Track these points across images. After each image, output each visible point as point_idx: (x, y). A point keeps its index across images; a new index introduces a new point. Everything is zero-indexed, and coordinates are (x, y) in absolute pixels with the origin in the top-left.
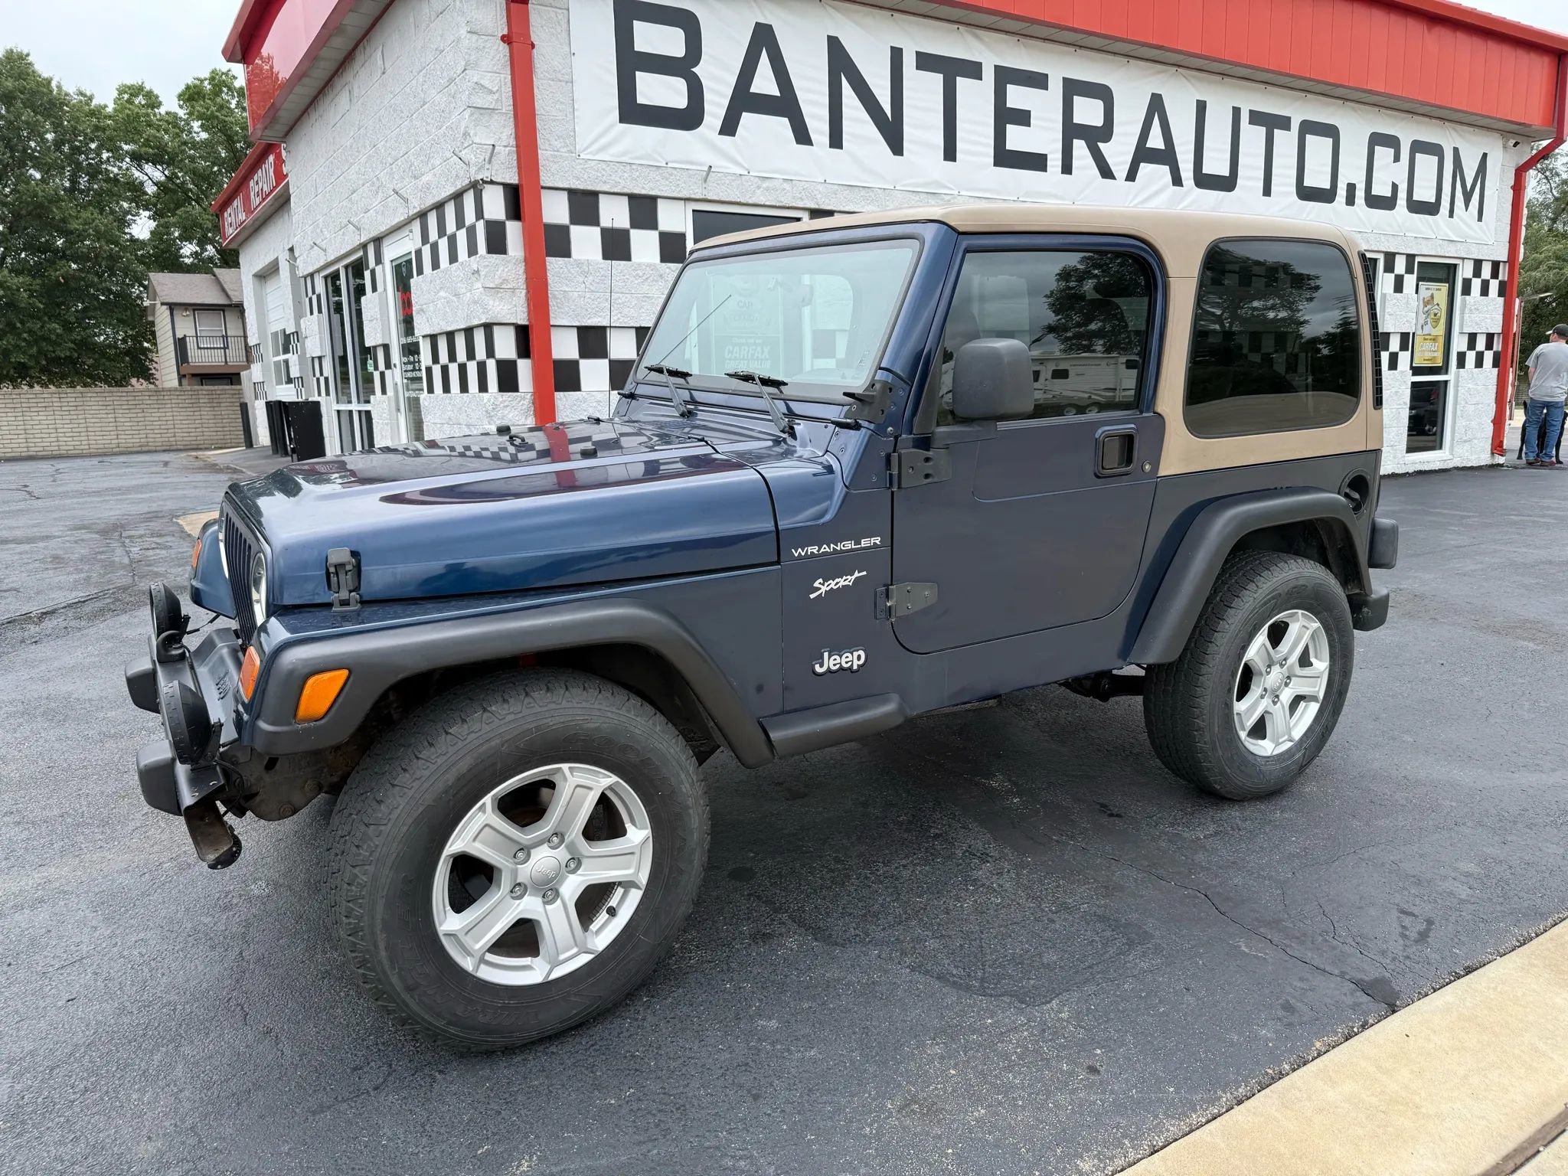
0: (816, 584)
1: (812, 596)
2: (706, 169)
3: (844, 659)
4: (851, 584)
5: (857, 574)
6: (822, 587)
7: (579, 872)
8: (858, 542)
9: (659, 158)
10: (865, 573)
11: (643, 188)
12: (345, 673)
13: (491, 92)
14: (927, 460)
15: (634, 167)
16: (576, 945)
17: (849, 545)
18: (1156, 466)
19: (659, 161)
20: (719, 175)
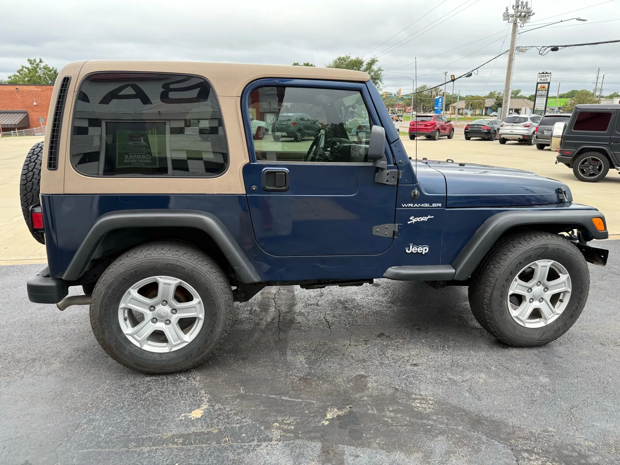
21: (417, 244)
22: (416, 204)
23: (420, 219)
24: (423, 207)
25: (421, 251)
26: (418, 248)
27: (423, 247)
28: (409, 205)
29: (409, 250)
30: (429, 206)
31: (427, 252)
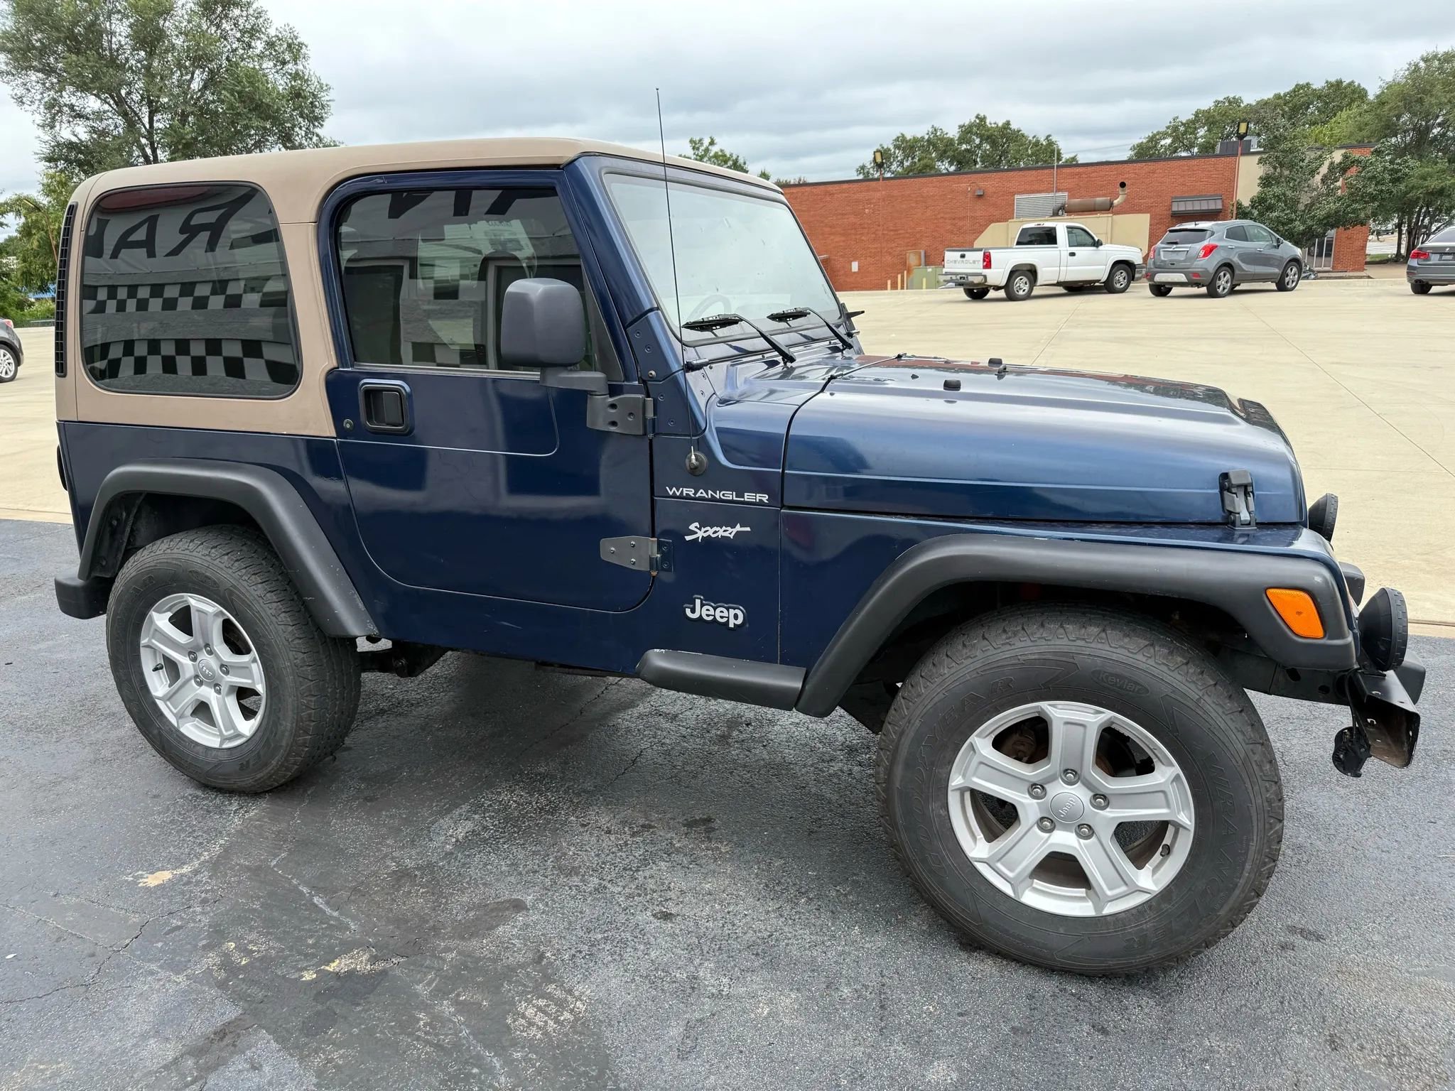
21: (715, 598)
22: (701, 491)
23: (715, 532)
24: (721, 500)
25: (725, 620)
26: (715, 610)
27: (728, 609)
28: (685, 491)
29: (693, 611)
30: (735, 499)
31: (740, 621)
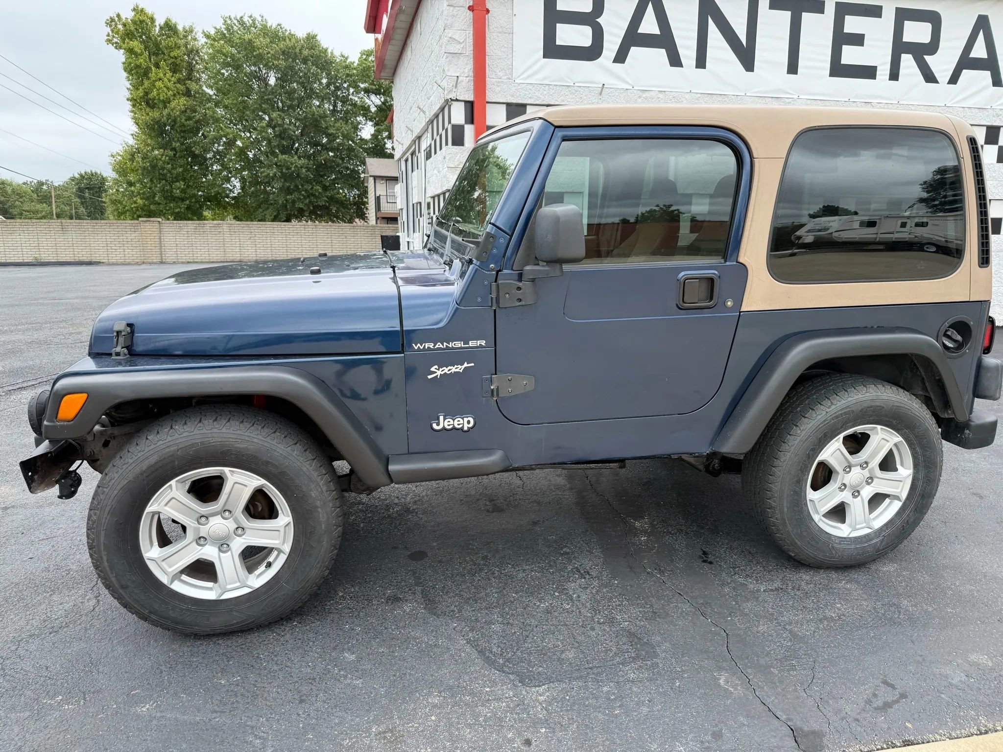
0: (433, 369)
1: (430, 377)
2: (601, 86)
3: (456, 423)
4: (461, 371)
5: (466, 365)
6: (438, 371)
7: (243, 537)
8: (466, 343)
9: (569, 81)
10: (473, 364)
11: (556, 100)
12: (85, 395)
13: (460, 43)
14: (519, 289)
15: (551, 87)
16: (240, 582)
17: (459, 344)
18: (739, 301)
19: (569, 82)
20: (611, 90)
